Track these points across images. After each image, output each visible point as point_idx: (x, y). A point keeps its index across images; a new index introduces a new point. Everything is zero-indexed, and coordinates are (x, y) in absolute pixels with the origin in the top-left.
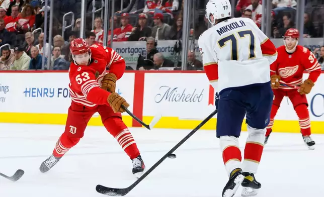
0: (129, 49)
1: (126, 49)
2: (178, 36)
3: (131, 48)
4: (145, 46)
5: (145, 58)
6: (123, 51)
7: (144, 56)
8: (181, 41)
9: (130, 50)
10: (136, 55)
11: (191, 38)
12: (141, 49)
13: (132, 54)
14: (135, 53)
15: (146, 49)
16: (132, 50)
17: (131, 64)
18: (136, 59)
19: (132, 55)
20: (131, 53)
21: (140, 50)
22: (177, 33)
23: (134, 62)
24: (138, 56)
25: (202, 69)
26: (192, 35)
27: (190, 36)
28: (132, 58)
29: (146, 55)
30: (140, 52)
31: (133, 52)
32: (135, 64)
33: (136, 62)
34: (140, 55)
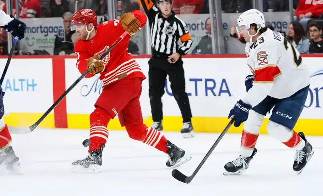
0: (41, 28)
1: (37, 28)
2: (102, 11)
3: (43, 27)
4: (62, 25)
5: (63, 39)
6: (34, 30)
7: (62, 37)
8: (107, 17)
9: (42, 30)
10: (52, 37)
11: (120, 14)
12: (57, 28)
13: (46, 34)
14: (49, 33)
15: (63, 29)
16: (46, 30)
17: (47, 47)
18: (51, 41)
19: (45, 36)
20: (44, 34)
21: (56, 30)
22: (100, 7)
23: (49, 45)
24: (55, 38)
25: (138, 54)
26: (120, 9)
27: (118, 11)
28: (47, 39)
29: (64, 36)
30: (56, 32)
31: (47, 32)
32: (50, 47)
33: (53, 45)
34: (57, 36)
